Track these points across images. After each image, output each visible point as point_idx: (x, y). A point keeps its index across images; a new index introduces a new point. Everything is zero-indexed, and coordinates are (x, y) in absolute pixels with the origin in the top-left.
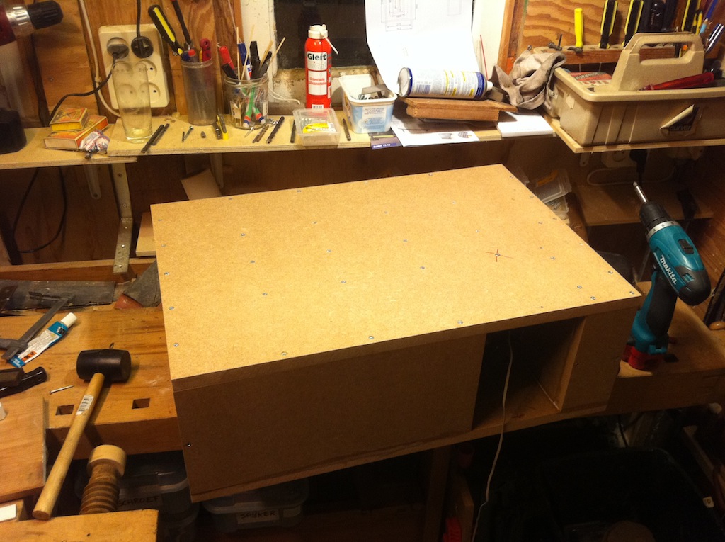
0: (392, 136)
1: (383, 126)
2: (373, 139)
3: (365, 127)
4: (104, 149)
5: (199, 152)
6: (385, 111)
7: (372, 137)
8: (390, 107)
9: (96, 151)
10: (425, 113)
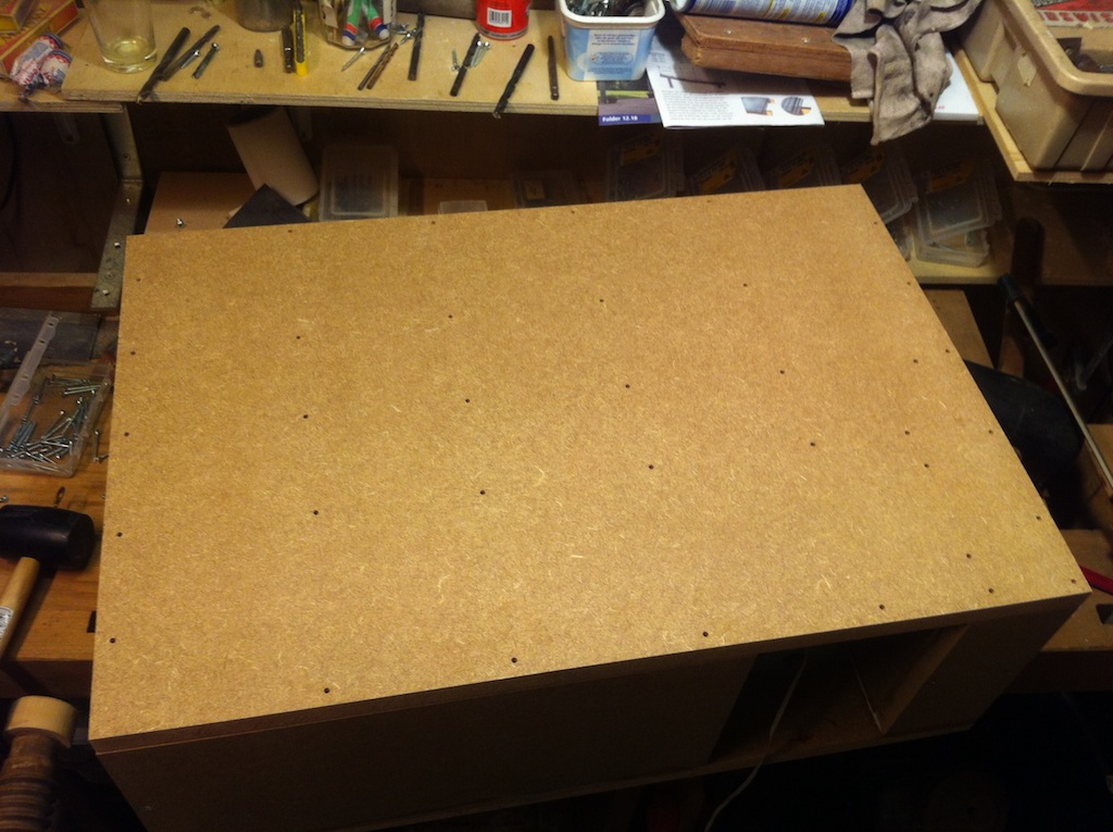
0: (643, 94)
1: (630, 70)
2: (604, 99)
3: (591, 70)
4: (57, 83)
5: (246, 102)
6: (635, 40)
7: (603, 93)
8: (647, 33)
9: (41, 86)
10: (719, 59)
